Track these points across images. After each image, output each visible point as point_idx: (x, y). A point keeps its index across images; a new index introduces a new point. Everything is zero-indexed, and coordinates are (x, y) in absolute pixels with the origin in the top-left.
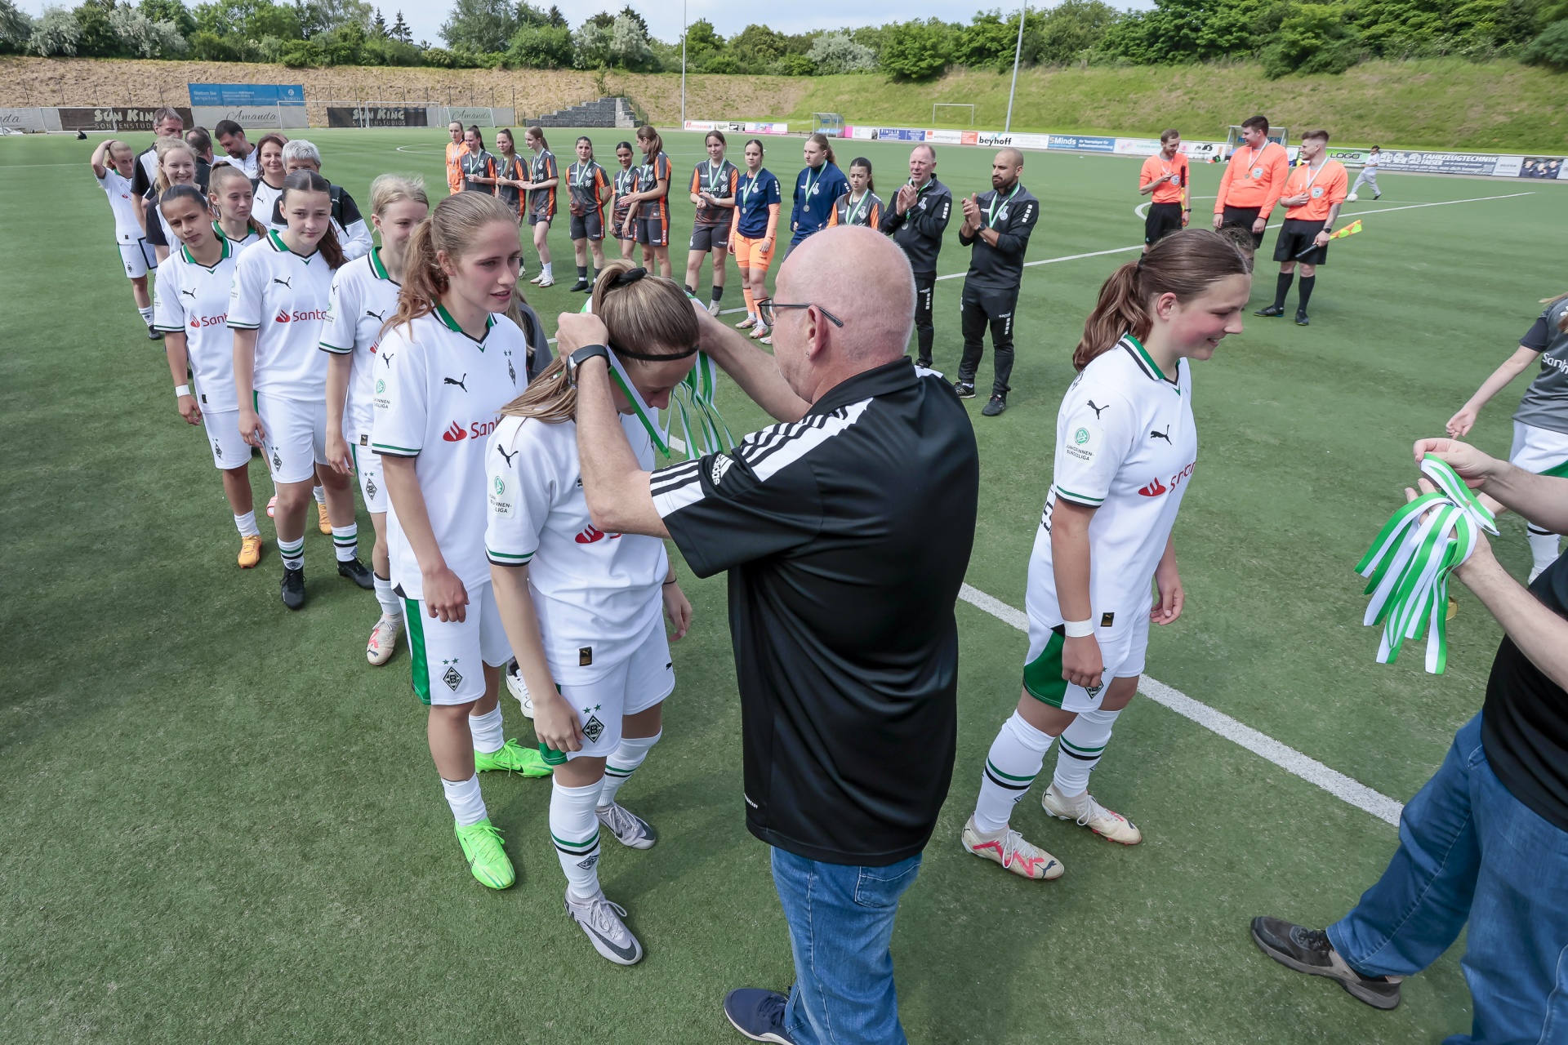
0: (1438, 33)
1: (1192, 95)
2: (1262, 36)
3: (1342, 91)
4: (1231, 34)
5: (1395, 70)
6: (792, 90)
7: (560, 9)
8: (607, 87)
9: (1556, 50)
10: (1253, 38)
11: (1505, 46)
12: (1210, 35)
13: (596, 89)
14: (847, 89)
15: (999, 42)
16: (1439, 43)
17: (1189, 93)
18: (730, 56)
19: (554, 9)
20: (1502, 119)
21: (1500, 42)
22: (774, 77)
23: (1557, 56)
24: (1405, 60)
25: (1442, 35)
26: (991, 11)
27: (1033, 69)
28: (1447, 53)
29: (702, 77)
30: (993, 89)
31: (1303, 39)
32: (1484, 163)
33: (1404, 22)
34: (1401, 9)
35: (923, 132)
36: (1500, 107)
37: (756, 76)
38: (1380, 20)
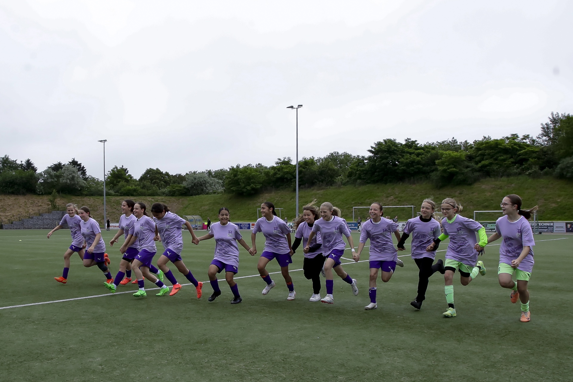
0: (513, 164)
1: (399, 199)
2: (429, 167)
3: (475, 194)
4: (413, 167)
5: (497, 183)
6: (175, 204)
7: (32, 161)
8: (57, 204)
9: (568, 172)
10: (425, 168)
11: (545, 170)
12: (402, 167)
13: (51, 206)
14: (208, 203)
15: (291, 174)
16: (515, 169)
17: (397, 197)
18: (135, 186)
19: (28, 161)
20: (554, 205)
21: (542, 168)
22: (163, 197)
23: (569, 175)
24: (501, 177)
25: (515, 165)
26: (285, 158)
27: (312, 188)
28: (520, 174)
29: (118, 198)
30: (291, 199)
31: (449, 169)
32: (548, 226)
33: (496, 159)
34: (493, 152)
35: (249, 224)
36: (551, 199)
37: (152, 197)
38: (484, 159)
